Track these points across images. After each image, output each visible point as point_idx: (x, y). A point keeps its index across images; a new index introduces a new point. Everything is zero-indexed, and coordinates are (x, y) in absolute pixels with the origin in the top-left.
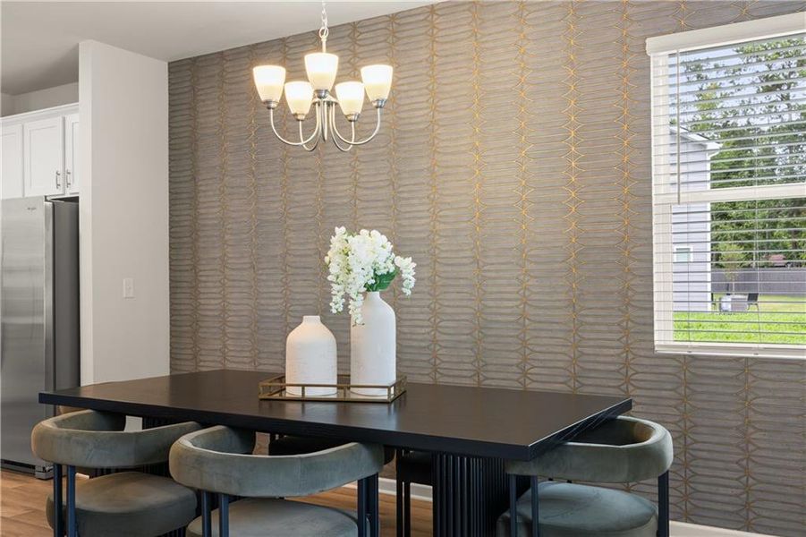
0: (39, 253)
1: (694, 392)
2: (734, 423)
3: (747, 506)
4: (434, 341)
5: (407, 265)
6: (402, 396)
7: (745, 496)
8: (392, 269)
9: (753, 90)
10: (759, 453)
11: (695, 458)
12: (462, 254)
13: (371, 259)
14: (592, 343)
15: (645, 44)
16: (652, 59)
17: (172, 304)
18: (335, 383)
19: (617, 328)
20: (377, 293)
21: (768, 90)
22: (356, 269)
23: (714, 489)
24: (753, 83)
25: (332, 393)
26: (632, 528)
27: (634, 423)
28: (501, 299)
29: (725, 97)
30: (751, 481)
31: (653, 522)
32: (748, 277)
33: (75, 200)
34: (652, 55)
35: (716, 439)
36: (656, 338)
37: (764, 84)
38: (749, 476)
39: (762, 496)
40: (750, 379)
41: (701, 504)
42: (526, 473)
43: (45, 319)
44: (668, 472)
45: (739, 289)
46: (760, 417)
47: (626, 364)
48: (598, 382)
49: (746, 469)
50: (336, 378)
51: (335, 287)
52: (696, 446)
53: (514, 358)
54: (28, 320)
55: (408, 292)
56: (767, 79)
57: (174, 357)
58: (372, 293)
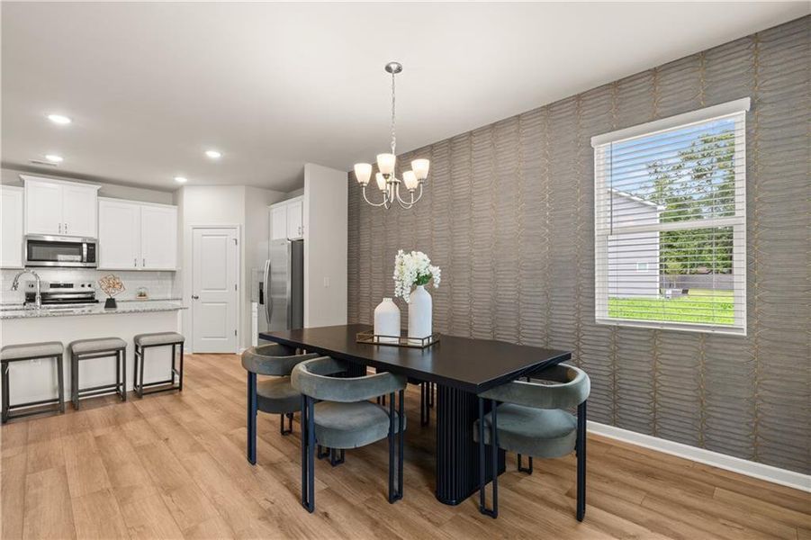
0: (284, 265)
1: (620, 348)
2: (646, 369)
3: (654, 421)
4: (471, 313)
5: (436, 272)
6: (438, 343)
7: (652, 414)
8: (428, 273)
9: (688, 178)
10: (662, 388)
11: (620, 388)
12: (485, 265)
13: (415, 267)
14: (558, 316)
15: (590, 141)
16: (596, 150)
17: (348, 290)
18: (399, 335)
19: (572, 308)
20: (422, 287)
21: (699, 177)
22: (407, 273)
23: (632, 408)
24: (689, 174)
25: (396, 341)
26: (557, 437)
27: (567, 369)
28: (507, 290)
29: (671, 183)
30: (657, 406)
31: (574, 434)
32: (684, 279)
33: (303, 240)
34: (595, 148)
35: (635, 378)
36: (596, 315)
37: (696, 174)
38: (656, 402)
39: (664, 415)
40: (657, 342)
41: (623, 416)
42: (488, 397)
43: (288, 295)
44: (585, 402)
45: (678, 286)
46: (663, 367)
47: (578, 330)
48: (561, 339)
49: (653, 398)
50: (399, 332)
51: (397, 283)
52: (622, 381)
53: (514, 324)
54: (280, 296)
55: (437, 286)
56: (697, 171)
57: (349, 317)
58: (418, 287)
